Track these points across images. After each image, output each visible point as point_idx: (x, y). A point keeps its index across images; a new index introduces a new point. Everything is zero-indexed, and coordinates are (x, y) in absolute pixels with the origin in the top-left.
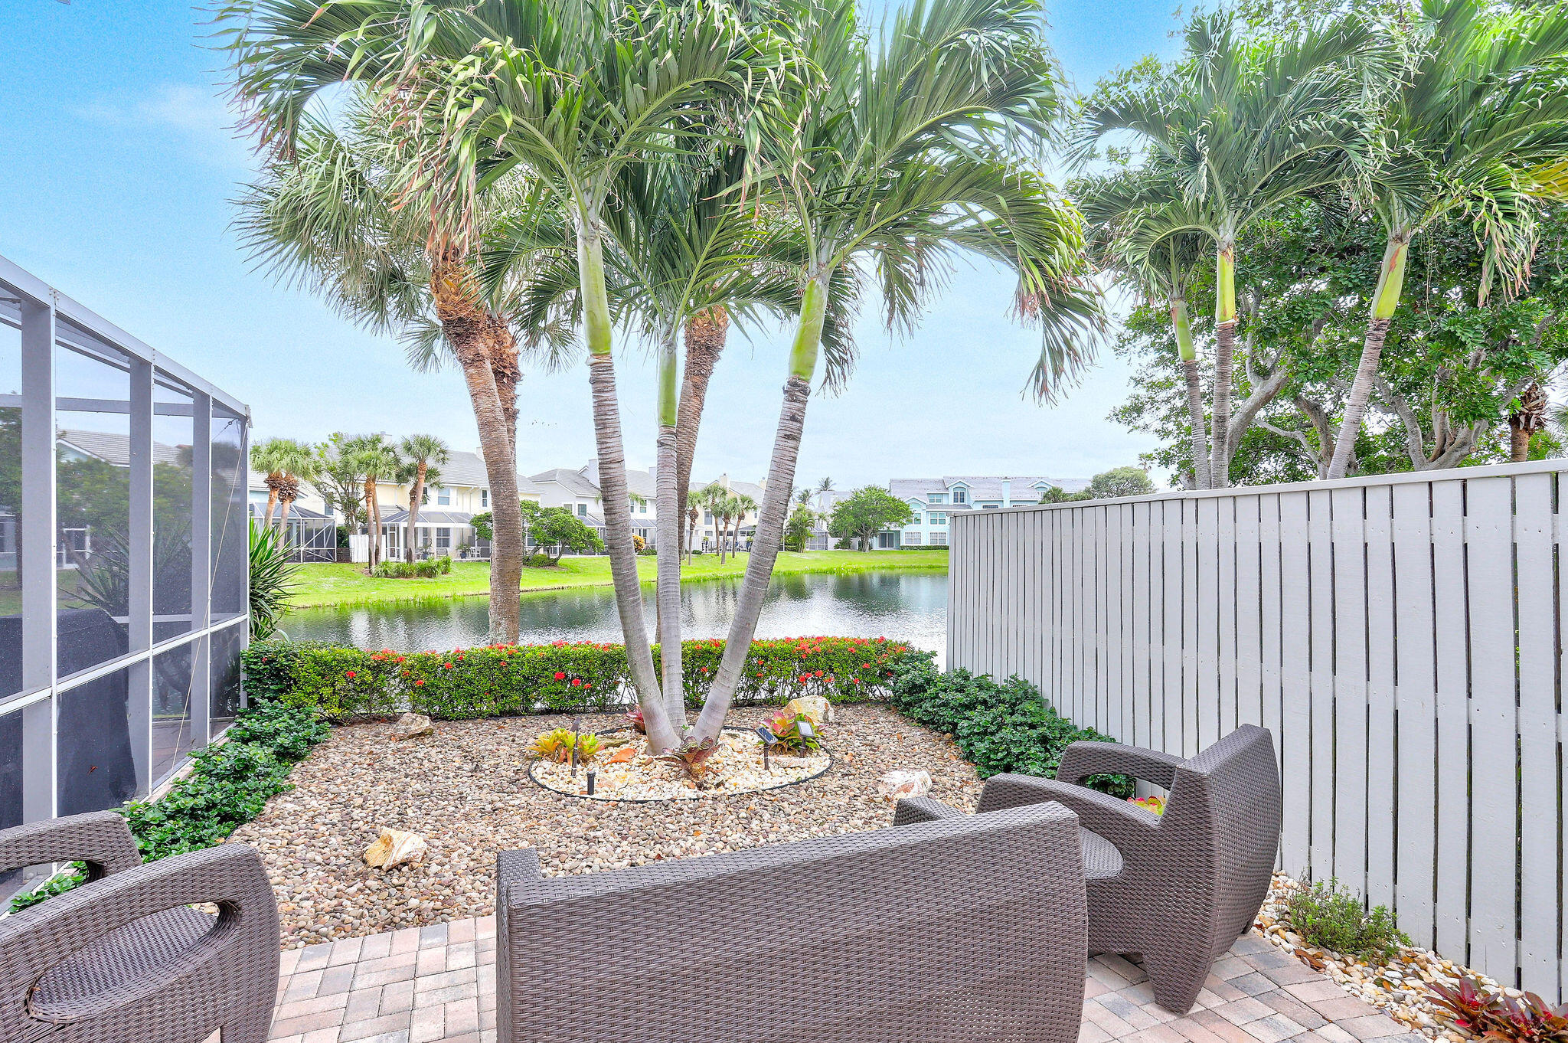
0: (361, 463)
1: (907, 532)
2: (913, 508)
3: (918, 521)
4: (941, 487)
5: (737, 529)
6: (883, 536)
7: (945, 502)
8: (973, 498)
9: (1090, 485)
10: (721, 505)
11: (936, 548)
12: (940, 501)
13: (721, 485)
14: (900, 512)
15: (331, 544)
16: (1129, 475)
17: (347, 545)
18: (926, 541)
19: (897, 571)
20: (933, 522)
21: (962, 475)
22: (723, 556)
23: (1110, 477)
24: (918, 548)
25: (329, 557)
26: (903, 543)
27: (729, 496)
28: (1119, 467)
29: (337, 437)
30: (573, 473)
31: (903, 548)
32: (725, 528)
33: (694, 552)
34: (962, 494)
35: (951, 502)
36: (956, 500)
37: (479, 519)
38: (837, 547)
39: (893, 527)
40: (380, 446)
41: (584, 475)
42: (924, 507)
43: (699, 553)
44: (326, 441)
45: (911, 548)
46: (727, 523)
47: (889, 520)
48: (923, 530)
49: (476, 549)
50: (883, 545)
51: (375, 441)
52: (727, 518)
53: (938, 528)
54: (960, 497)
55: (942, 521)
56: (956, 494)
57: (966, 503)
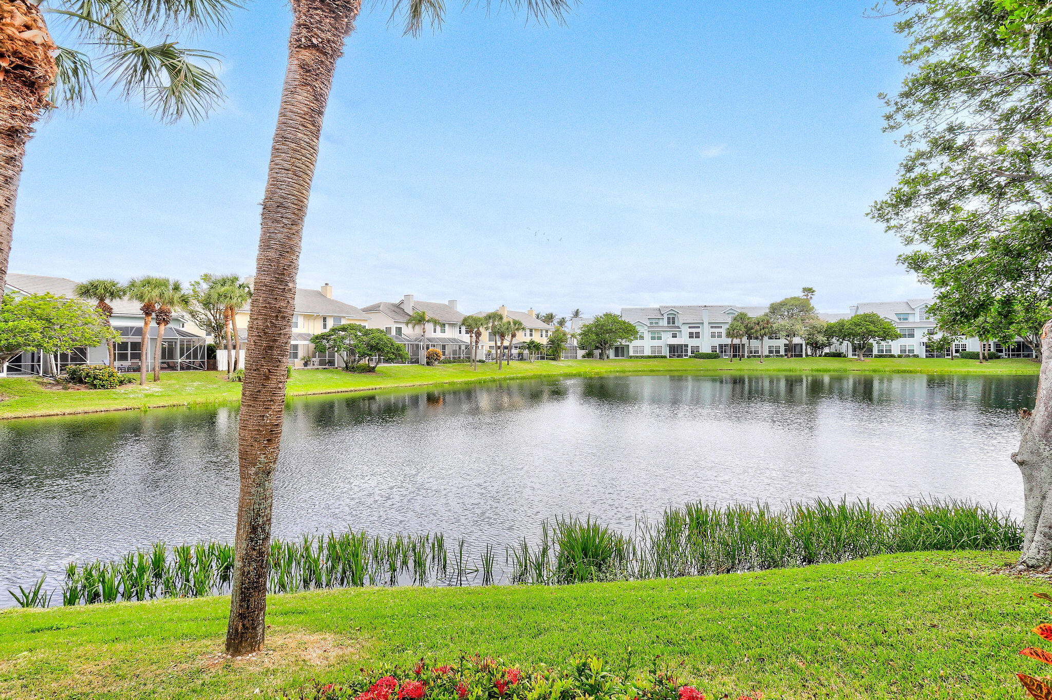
0: (220, 295)
1: (634, 346)
2: (638, 328)
3: (642, 338)
4: (658, 313)
5: (510, 344)
6: (617, 349)
7: (661, 324)
8: (681, 321)
9: (767, 311)
10: (499, 327)
11: (655, 357)
12: (657, 323)
13: (499, 313)
14: (629, 331)
15: (203, 357)
16: (797, 303)
17: (215, 357)
18: (648, 352)
19: (627, 374)
20: (653, 338)
21: (673, 305)
22: (501, 364)
23: (783, 304)
24: (642, 357)
25: (201, 367)
26: (631, 354)
27: (505, 320)
28: (788, 297)
29: (206, 278)
30: (394, 305)
31: (631, 357)
32: (502, 343)
33: (480, 361)
34: (673, 318)
35: (665, 324)
36: (669, 323)
37: (317, 338)
38: (584, 357)
39: (624, 342)
40: (237, 284)
41: (401, 306)
42: (646, 328)
43: (483, 362)
44: (198, 279)
45: (637, 357)
46: (503, 340)
47: (621, 338)
48: (645, 344)
49: (316, 360)
50: (617, 355)
51: (234, 280)
52: (502, 336)
53: (656, 343)
54: (672, 320)
55: (660, 338)
56: (669, 318)
57: (676, 324)
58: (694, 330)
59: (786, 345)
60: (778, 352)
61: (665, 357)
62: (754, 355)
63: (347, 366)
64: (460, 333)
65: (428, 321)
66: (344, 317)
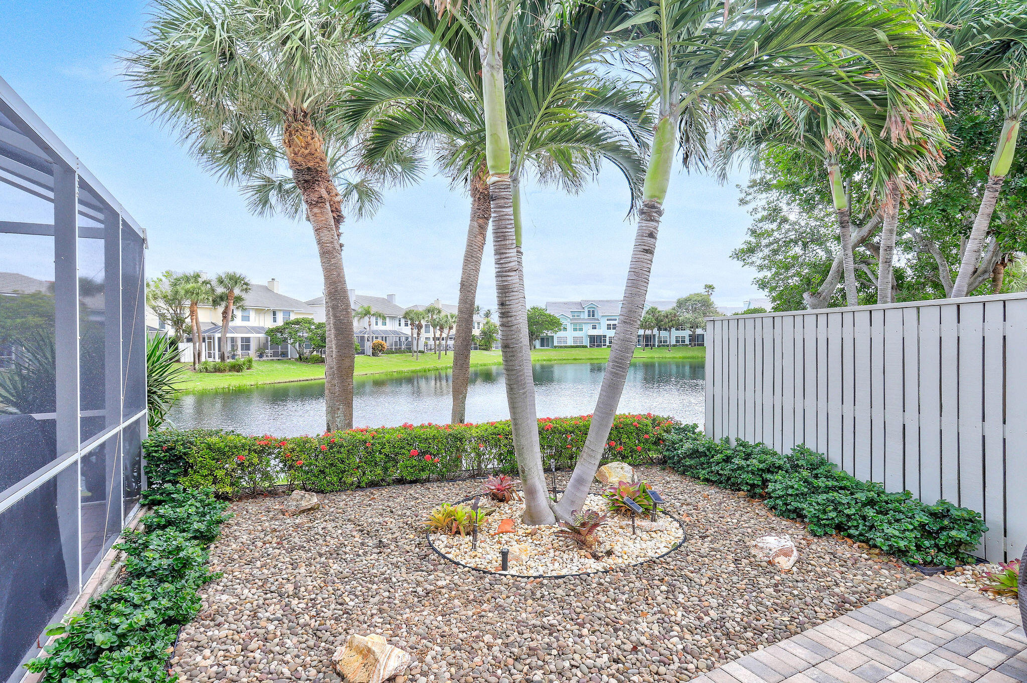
0: (187, 292)
1: (558, 337)
2: (562, 321)
3: (565, 329)
4: (580, 307)
5: (448, 336)
6: (542, 339)
7: (582, 317)
8: (601, 314)
9: (675, 305)
10: (437, 320)
11: (577, 347)
12: (578, 316)
13: (436, 306)
14: (554, 323)
16: (700, 298)
17: (177, 350)
18: (570, 343)
19: (553, 362)
20: (575, 330)
21: (593, 299)
22: (440, 354)
23: (687, 300)
24: (566, 347)
26: (556, 344)
27: (443, 314)
28: (692, 292)
29: (168, 274)
31: (555, 347)
32: (441, 335)
33: (420, 352)
34: (593, 312)
35: (586, 317)
36: (589, 316)
37: (272, 331)
39: (549, 334)
40: (200, 280)
42: (569, 320)
43: (422, 352)
44: (160, 277)
45: (561, 347)
46: (441, 332)
47: (547, 329)
48: (567, 335)
49: (269, 351)
50: (542, 345)
51: (197, 277)
52: (442, 329)
53: (578, 334)
54: (592, 314)
55: (581, 330)
56: (589, 311)
57: (596, 317)
58: (612, 322)
59: (690, 336)
60: (684, 341)
61: (586, 347)
62: (664, 345)
63: (300, 357)
64: (400, 325)
65: (373, 315)
66: (293, 311)
